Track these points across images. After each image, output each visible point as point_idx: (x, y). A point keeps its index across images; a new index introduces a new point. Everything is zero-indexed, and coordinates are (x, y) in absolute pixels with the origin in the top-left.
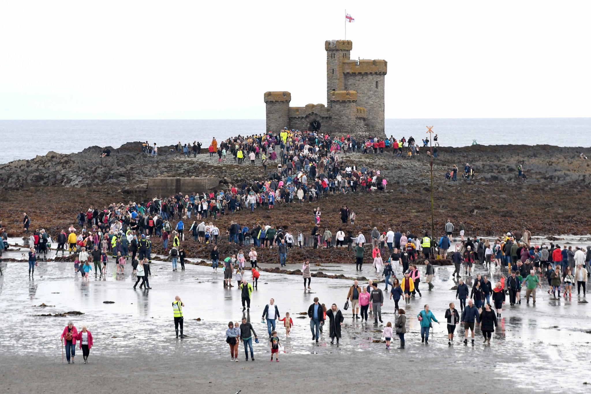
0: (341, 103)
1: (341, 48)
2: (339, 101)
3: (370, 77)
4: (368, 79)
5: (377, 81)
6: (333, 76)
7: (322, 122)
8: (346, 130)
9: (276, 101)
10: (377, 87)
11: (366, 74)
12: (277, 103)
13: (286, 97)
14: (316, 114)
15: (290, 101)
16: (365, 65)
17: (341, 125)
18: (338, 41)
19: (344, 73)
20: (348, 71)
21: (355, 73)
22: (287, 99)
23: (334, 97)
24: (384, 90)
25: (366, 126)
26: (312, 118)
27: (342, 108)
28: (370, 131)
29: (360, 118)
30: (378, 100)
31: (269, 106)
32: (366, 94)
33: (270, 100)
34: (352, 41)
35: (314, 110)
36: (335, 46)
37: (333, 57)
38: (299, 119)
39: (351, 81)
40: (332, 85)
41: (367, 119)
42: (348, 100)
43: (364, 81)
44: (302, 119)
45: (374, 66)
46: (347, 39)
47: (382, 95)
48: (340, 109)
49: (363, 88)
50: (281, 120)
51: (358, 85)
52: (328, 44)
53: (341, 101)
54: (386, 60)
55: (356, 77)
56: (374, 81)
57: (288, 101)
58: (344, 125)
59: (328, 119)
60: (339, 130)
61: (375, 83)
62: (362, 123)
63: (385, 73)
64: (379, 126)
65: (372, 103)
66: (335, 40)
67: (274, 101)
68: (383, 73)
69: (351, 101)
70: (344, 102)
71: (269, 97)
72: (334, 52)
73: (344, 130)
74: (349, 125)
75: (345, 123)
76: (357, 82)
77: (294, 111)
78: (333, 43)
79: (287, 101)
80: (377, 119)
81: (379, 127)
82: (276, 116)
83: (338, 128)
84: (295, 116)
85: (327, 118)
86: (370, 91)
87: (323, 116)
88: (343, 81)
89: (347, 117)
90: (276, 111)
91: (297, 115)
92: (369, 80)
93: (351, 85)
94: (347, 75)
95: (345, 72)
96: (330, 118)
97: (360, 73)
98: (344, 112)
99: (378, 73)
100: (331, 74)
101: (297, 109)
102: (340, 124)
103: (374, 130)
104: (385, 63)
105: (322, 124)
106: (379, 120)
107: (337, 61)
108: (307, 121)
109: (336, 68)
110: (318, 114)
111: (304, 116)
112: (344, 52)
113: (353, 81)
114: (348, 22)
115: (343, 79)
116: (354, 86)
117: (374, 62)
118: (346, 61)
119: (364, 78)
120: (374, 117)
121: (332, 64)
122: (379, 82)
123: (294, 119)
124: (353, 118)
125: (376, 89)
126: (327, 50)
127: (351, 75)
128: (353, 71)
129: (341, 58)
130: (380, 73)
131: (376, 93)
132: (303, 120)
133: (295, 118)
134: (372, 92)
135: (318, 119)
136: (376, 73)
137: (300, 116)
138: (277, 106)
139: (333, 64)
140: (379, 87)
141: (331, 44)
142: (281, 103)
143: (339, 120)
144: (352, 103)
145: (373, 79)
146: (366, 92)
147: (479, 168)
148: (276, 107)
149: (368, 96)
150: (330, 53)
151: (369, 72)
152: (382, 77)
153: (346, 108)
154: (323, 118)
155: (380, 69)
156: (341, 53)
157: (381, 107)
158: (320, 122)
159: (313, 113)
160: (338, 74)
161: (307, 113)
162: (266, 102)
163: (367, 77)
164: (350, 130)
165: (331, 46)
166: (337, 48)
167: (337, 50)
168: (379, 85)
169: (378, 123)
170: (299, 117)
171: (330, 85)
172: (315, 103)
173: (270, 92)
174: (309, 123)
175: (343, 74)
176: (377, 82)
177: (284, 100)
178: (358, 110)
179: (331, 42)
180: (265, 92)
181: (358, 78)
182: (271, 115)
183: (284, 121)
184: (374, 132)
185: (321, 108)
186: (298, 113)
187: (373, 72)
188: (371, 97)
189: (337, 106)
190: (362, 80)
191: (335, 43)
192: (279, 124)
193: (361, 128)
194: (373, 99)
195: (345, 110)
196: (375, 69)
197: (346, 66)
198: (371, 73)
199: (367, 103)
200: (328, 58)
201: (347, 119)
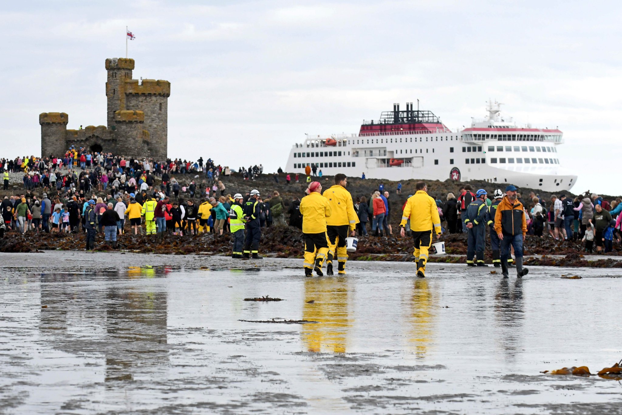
0: (127, 123)
1: (123, 65)
2: (125, 121)
3: (154, 98)
4: (151, 100)
5: (161, 102)
6: (114, 97)
7: (104, 145)
8: (132, 153)
9: (53, 123)
10: (160, 109)
11: (150, 95)
12: (54, 125)
13: (63, 118)
14: (97, 137)
15: (67, 123)
16: (149, 85)
17: (127, 148)
18: (120, 60)
19: (126, 93)
20: (131, 91)
21: (138, 94)
22: (64, 121)
23: (119, 117)
24: (167, 113)
25: (149, 151)
26: (93, 140)
27: (129, 129)
28: (153, 156)
29: (145, 142)
30: (161, 124)
31: (44, 129)
32: (150, 116)
33: (46, 122)
34: (134, 59)
35: (95, 132)
36: (117, 65)
37: (114, 77)
38: (78, 143)
39: (133, 102)
40: (113, 106)
41: (151, 143)
42: (135, 120)
43: (147, 102)
44: (81, 142)
45: (157, 87)
46: (129, 57)
47: (165, 118)
48: (126, 131)
49: (146, 110)
50: (58, 143)
51: (141, 107)
52: (108, 62)
53: (127, 121)
54: (170, 82)
55: (139, 98)
56: (158, 103)
57: (66, 123)
58: (131, 148)
59: (111, 142)
60: (125, 153)
61: (158, 105)
62: (146, 148)
63: (168, 95)
64: (162, 151)
65: (155, 126)
66: (116, 58)
67: (51, 122)
68: (167, 94)
69: (138, 122)
70: (131, 122)
71: (46, 118)
72: (115, 71)
73: (130, 153)
74: (136, 148)
75: (131, 146)
76: (140, 103)
77: (72, 134)
78: (114, 61)
79: (64, 122)
80: (160, 143)
81: (163, 153)
82: (53, 138)
83: (123, 151)
84: (73, 139)
85: (109, 140)
86: (154, 113)
87: (106, 138)
88: (125, 102)
89: (134, 139)
90: (54, 133)
91: (75, 138)
92: (153, 101)
93: (133, 106)
94: (129, 96)
95: (128, 92)
96: (114, 140)
97: (143, 94)
98: (130, 133)
99: (162, 94)
100: (112, 95)
101: (75, 132)
102: (126, 146)
103: (157, 155)
104: (169, 84)
105: (104, 148)
106: (162, 145)
107: (118, 81)
108: (87, 144)
109: (118, 88)
110: (99, 137)
111: (84, 139)
112: (127, 71)
113: (135, 102)
114: (129, 40)
115: (125, 100)
116: (137, 107)
117: (159, 83)
118: (128, 81)
119: (148, 99)
120: (157, 142)
121: (112, 84)
122: (163, 104)
123: (72, 142)
124: (140, 140)
125: (159, 112)
126: (107, 68)
127: (133, 96)
128: (136, 92)
129: (123, 77)
130: (164, 94)
131: (160, 116)
132: (83, 143)
133: (74, 141)
134: (155, 115)
135: (100, 142)
136: (160, 94)
137: (79, 139)
138: (54, 128)
139: (114, 83)
140: (163, 110)
141: (112, 62)
142: (58, 125)
143: (125, 142)
144: (139, 124)
145: (157, 101)
146: (149, 114)
147: (298, 190)
148: (52, 129)
149: (152, 119)
150: (111, 72)
151: (152, 92)
152: (165, 100)
153: (132, 129)
154: (105, 141)
155: (164, 90)
156: (123, 72)
157: (164, 131)
158: (102, 144)
159: (93, 135)
160: (120, 94)
161: (87, 135)
162: (42, 124)
163: (150, 98)
164: (136, 153)
165: (112, 64)
166: (119, 66)
167: (119, 69)
168: (163, 107)
169: (162, 148)
170: (78, 141)
171: (110, 106)
172: (96, 125)
173: (46, 114)
174: (89, 147)
175: (125, 95)
176: (161, 104)
177: (62, 122)
178: (143, 132)
179: (112, 60)
180: (40, 113)
181: (141, 99)
182: (47, 138)
183: (61, 145)
184: (158, 158)
185: (103, 129)
186: (76, 136)
187: (157, 93)
188: (155, 120)
189: (122, 126)
190: (145, 101)
191: (117, 61)
192: (55, 148)
193: (145, 153)
194: (156, 122)
195: (132, 131)
196: (159, 90)
197: (128, 87)
198: (155, 94)
199: (150, 126)
200: (108, 78)
201: (133, 141)
